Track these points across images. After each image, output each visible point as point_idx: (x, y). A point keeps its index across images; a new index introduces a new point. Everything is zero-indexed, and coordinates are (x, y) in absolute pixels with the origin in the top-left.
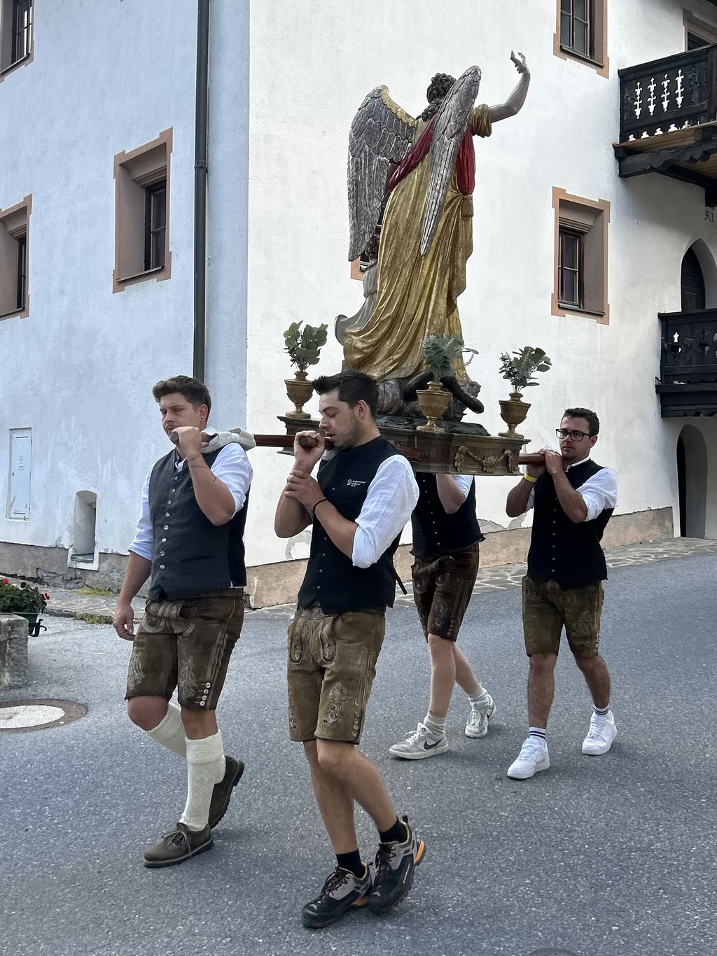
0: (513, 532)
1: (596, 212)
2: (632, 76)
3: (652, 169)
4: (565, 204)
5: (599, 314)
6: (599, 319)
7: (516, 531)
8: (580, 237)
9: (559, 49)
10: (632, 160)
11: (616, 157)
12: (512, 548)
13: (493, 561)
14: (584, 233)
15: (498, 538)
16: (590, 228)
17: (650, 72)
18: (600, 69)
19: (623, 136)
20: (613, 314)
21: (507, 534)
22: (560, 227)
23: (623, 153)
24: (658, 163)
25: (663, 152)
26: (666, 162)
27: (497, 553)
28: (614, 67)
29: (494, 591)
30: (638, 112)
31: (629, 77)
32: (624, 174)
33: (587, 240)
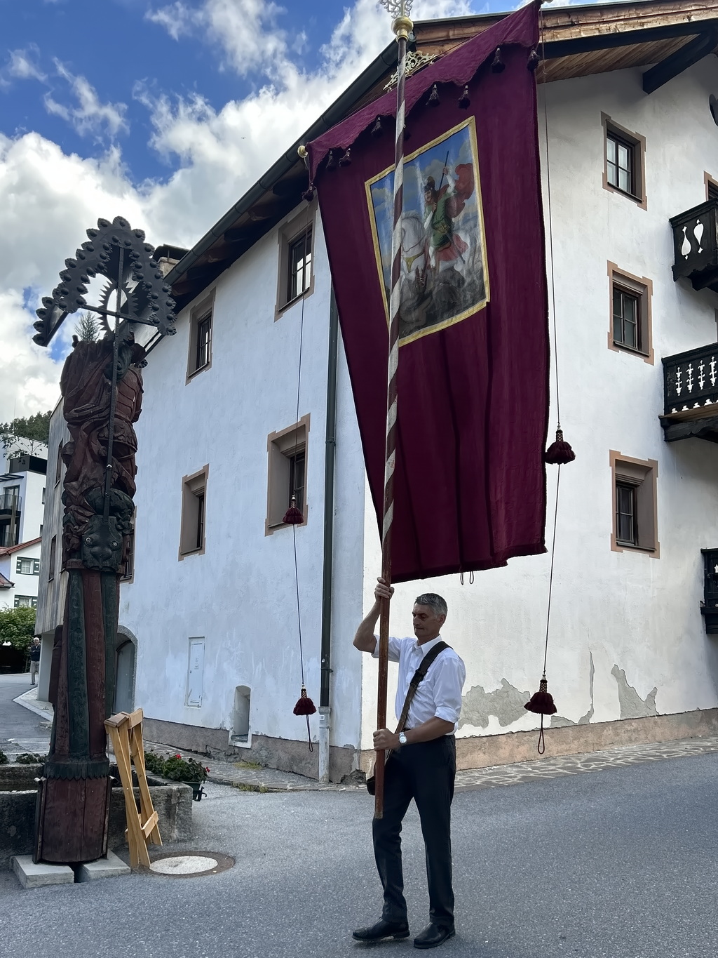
0: (583, 727)
1: (647, 469)
2: (673, 363)
3: (692, 435)
4: (620, 464)
5: (651, 550)
6: (651, 554)
7: (585, 726)
8: (634, 489)
9: (612, 344)
10: (676, 428)
11: (662, 426)
12: (582, 740)
13: (567, 750)
14: (637, 486)
15: (570, 731)
16: (642, 481)
17: (688, 359)
18: (646, 358)
19: (667, 409)
20: (662, 551)
21: (577, 728)
22: (617, 481)
23: (667, 423)
24: (696, 429)
25: (700, 421)
26: (703, 430)
27: (569, 743)
28: (658, 356)
29: (566, 776)
30: (679, 390)
31: (670, 364)
32: (668, 439)
33: (640, 491)
